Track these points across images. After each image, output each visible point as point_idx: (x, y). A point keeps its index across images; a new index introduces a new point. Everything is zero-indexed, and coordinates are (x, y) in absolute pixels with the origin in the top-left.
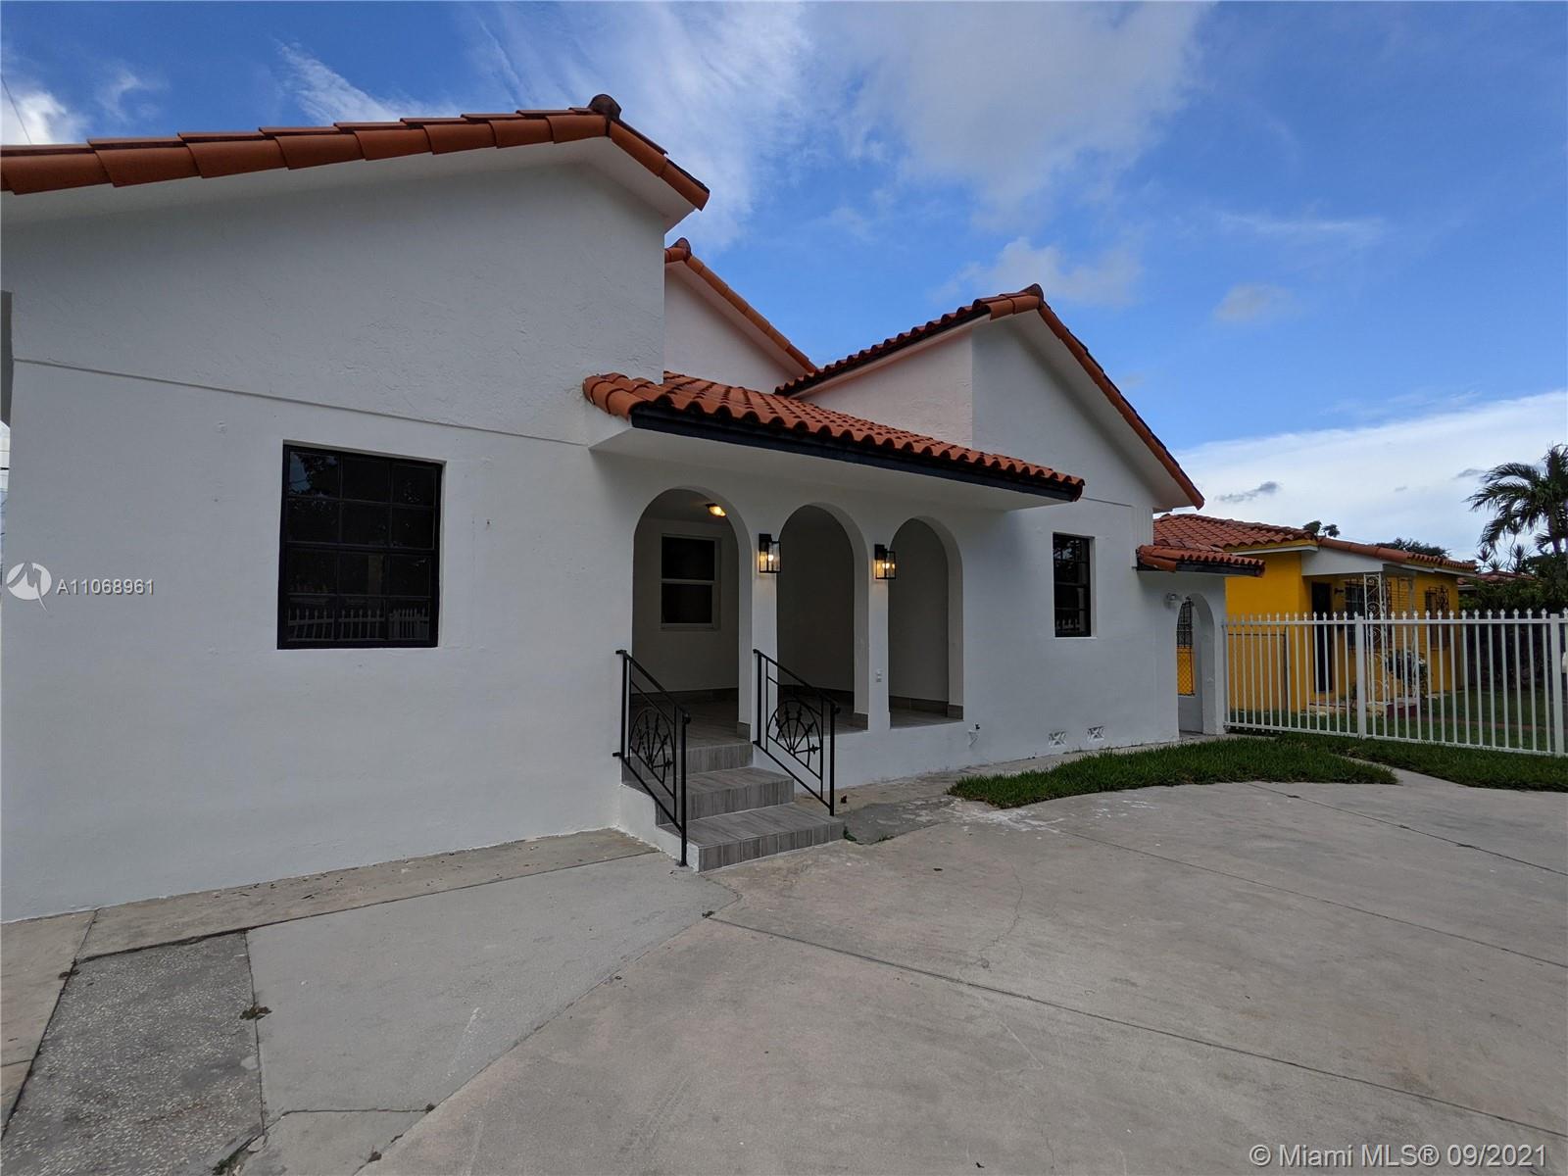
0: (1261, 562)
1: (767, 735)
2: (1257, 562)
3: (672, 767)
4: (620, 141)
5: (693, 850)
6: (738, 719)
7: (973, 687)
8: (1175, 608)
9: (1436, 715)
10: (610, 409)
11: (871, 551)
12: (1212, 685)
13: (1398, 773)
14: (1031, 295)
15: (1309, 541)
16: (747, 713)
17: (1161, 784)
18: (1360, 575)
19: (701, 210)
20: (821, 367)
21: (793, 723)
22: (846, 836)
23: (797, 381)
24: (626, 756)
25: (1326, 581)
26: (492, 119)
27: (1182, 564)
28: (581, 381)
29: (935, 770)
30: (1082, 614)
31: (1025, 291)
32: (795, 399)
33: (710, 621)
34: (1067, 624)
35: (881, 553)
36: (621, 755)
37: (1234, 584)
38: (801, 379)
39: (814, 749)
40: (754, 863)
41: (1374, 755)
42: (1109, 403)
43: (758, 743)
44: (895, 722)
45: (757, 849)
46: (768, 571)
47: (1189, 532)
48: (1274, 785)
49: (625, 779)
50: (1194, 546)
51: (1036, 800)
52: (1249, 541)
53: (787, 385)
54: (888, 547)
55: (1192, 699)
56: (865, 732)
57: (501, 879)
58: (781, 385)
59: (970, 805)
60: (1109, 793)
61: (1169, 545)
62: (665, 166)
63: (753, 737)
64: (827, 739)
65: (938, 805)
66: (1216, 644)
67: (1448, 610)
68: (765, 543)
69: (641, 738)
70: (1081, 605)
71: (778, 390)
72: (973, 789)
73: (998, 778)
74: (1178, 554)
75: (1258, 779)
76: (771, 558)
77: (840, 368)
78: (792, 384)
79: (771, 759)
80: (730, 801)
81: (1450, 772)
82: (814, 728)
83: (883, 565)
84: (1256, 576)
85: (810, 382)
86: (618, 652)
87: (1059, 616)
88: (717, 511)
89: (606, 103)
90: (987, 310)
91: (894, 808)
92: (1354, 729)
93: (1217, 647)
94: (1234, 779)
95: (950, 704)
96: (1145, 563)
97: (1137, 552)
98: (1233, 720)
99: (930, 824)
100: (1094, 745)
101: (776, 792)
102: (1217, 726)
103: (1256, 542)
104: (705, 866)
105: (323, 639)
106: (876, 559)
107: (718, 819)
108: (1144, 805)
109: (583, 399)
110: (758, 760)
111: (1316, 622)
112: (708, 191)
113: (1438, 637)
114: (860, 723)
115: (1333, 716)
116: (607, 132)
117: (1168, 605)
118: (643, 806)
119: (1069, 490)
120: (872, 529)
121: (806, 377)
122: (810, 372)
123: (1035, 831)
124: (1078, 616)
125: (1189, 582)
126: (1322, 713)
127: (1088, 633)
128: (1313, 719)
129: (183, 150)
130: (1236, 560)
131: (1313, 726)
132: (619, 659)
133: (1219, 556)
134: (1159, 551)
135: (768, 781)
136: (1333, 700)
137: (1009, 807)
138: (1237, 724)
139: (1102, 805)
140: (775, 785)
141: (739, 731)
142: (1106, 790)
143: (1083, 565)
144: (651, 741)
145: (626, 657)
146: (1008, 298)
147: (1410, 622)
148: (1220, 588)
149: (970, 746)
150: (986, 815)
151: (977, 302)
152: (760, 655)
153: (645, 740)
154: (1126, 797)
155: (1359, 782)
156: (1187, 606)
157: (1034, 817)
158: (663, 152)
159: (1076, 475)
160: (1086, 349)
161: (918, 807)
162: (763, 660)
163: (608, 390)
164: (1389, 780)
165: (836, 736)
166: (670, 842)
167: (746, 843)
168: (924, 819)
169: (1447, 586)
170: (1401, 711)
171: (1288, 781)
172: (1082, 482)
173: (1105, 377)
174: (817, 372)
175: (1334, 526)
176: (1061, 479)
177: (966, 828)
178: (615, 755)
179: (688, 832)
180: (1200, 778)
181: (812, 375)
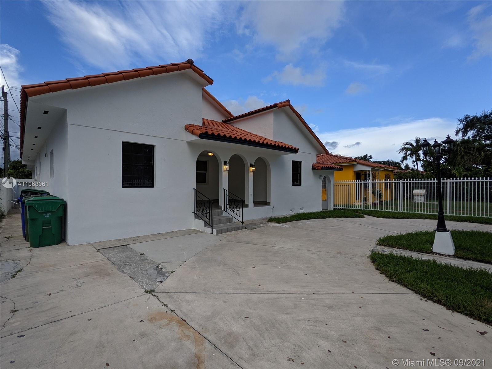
0: (342, 167)
1: (227, 208)
2: (341, 168)
3: (209, 213)
4: (194, 70)
5: (214, 231)
6: (219, 205)
7: (273, 197)
8: (321, 179)
9: (385, 205)
10: (193, 133)
11: (249, 165)
12: (330, 198)
13: (365, 216)
14: (287, 102)
15: (355, 162)
16: (221, 203)
17: (314, 219)
18: (366, 171)
19: (211, 85)
20: (235, 116)
21: (233, 205)
22: (246, 228)
23: (228, 119)
24: (196, 212)
25: (359, 172)
26: (166, 66)
27: (323, 168)
28: (184, 126)
29: (264, 217)
30: (299, 180)
31: (286, 101)
32: (228, 124)
33: (206, 182)
34: (295, 183)
35: (252, 166)
36: (194, 212)
37: (336, 173)
38: (229, 119)
39: (238, 210)
40: (227, 233)
41: (363, 213)
42: (306, 128)
43: (224, 210)
44: (255, 206)
45: (227, 231)
46: (226, 170)
47: (328, 159)
48: (339, 219)
49: (196, 218)
50: (326, 163)
51: (286, 222)
52: (341, 162)
53: (225, 120)
54: (253, 164)
55: (325, 201)
56: (248, 208)
57: (174, 237)
58: (224, 119)
59: (272, 223)
60: (303, 221)
61: (320, 163)
62: (204, 76)
63: (223, 209)
64: (241, 209)
65: (265, 223)
66: (331, 188)
67: (390, 179)
68: (225, 163)
69: (200, 208)
70: (299, 178)
71: (223, 121)
72: (272, 220)
73: (278, 218)
74: (321, 165)
75: (335, 217)
76: (227, 167)
77: (240, 117)
78: (227, 120)
79: (228, 213)
80: (220, 222)
81: (376, 215)
82: (238, 206)
83: (252, 169)
84: (341, 171)
85: (231, 120)
86: (193, 189)
87: (293, 181)
88: (210, 154)
89: (191, 61)
90: (277, 106)
91: (255, 224)
92: (361, 208)
93: (332, 188)
94: (330, 217)
95: (268, 202)
96: (314, 168)
97: (312, 165)
98: (335, 206)
99: (263, 226)
100: (301, 212)
101: (230, 220)
102: (331, 208)
103: (343, 162)
104: (217, 234)
105: (135, 186)
106: (251, 167)
107: (218, 225)
108: (310, 222)
109: (185, 130)
110: (224, 214)
111: (356, 182)
112: (213, 81)
113: (387, 186)
114: (247, 206)
115: (359, 205)
116: (191, 68)
117: (320, 178)
118: (202, 223)
119: (295, 151)
120: (250, 160)
121: (231, 118)
122: (232, 117)
123: (286, 227)
124: (298, 181)
125: (324, 173)
126: (356, 205)
127: (300, 185)
128: (354, 206)
129: (104, 78)
130: (336, 167)
131: (354, 207)
132: (193, 191)
133: (332, 166)
134: (317, 165)
135: (227, 218)
136: (359, 202)
137: (280, 223)
138: (336, 207)
139: (301, 223)
140: (229, 219)
141: (220, 208)
142: (302, 220)
143: (299, 168)
144: (203, 209)
145: (195, 190)
146: (282, 103)
147: (380, 182)
148: (333, 174)
149: (272, 212)
150: (275, 225)
151: (274, 104)
152: (225, 190)
153: (201, 208)
154: (306, 221)
155: (357, 218)
156: (325, 178)
157: (285, 225)
158: (203, 71)
159: (297, 147)
160: (300, 115)
161: (260, 224)
162: (225, 191)
163: (193, 129)
164: (363, 217)
165: (243, 209)
166: (209, 230)
167: (225, 229)
168: (262, 226)
169: (390, 173)
170: (375, 204)
171: (342, 218)
172: (298, 149)
173: (305, 122)
174: (234, 117)
175: (371, 156)
176: (293, 148)
177: (271, 227)
178: (193, 212)
179: (213, 228)
180: (323, 217)
181: (232, 118)
